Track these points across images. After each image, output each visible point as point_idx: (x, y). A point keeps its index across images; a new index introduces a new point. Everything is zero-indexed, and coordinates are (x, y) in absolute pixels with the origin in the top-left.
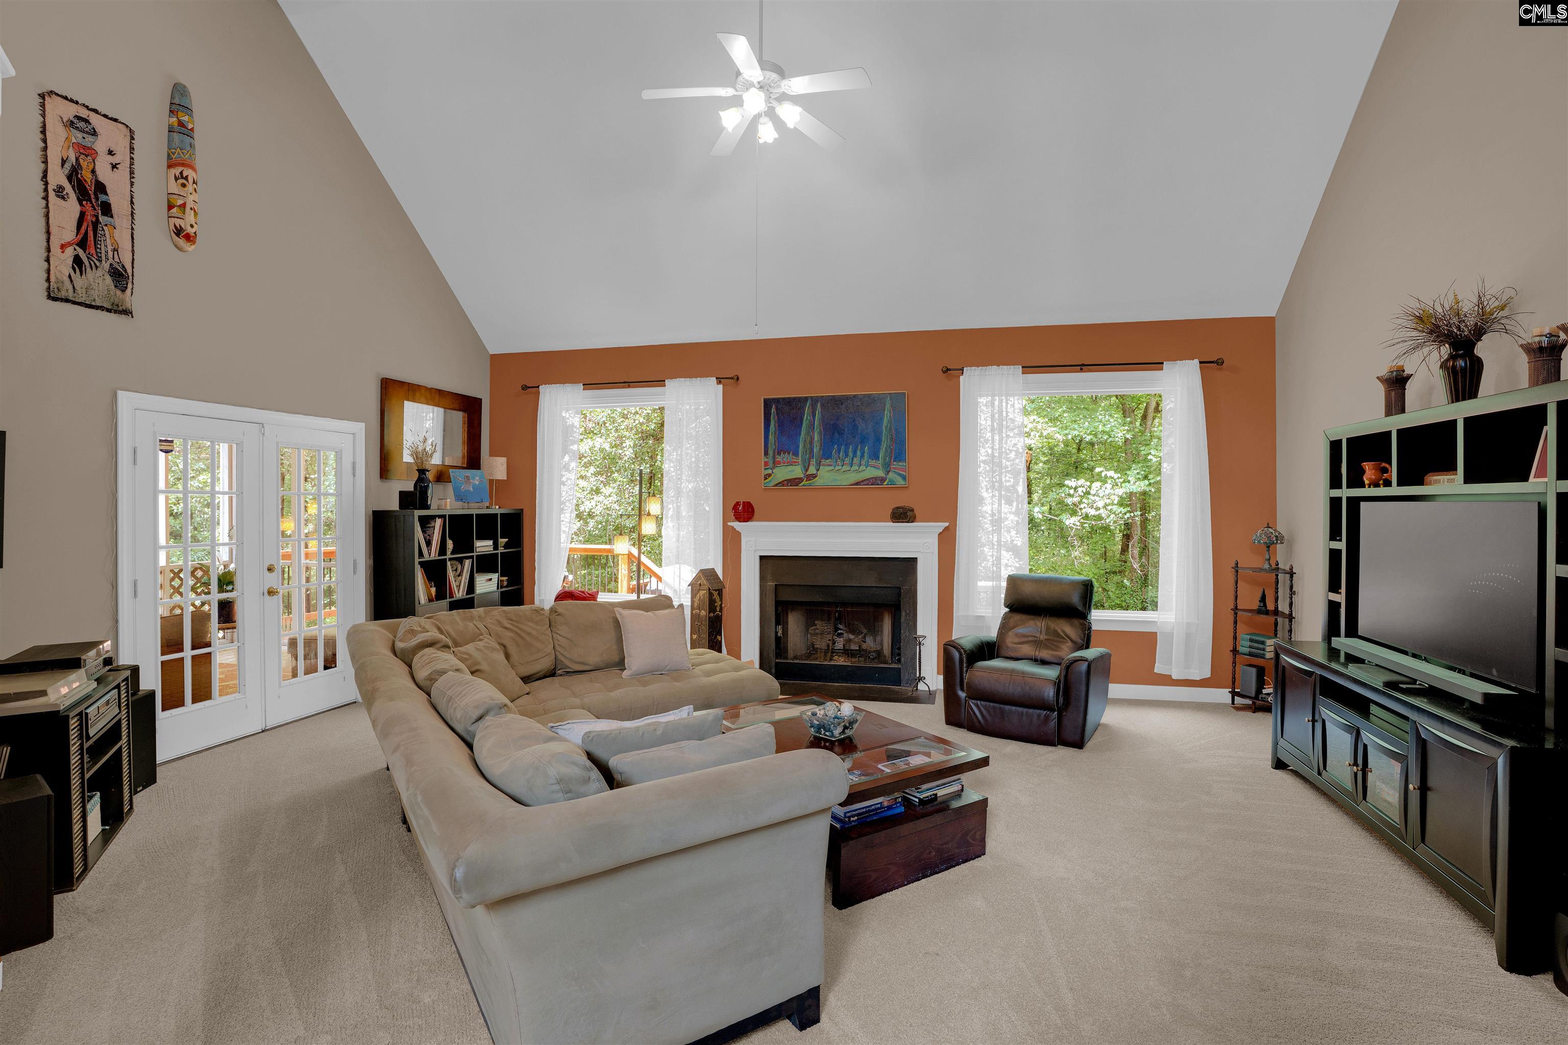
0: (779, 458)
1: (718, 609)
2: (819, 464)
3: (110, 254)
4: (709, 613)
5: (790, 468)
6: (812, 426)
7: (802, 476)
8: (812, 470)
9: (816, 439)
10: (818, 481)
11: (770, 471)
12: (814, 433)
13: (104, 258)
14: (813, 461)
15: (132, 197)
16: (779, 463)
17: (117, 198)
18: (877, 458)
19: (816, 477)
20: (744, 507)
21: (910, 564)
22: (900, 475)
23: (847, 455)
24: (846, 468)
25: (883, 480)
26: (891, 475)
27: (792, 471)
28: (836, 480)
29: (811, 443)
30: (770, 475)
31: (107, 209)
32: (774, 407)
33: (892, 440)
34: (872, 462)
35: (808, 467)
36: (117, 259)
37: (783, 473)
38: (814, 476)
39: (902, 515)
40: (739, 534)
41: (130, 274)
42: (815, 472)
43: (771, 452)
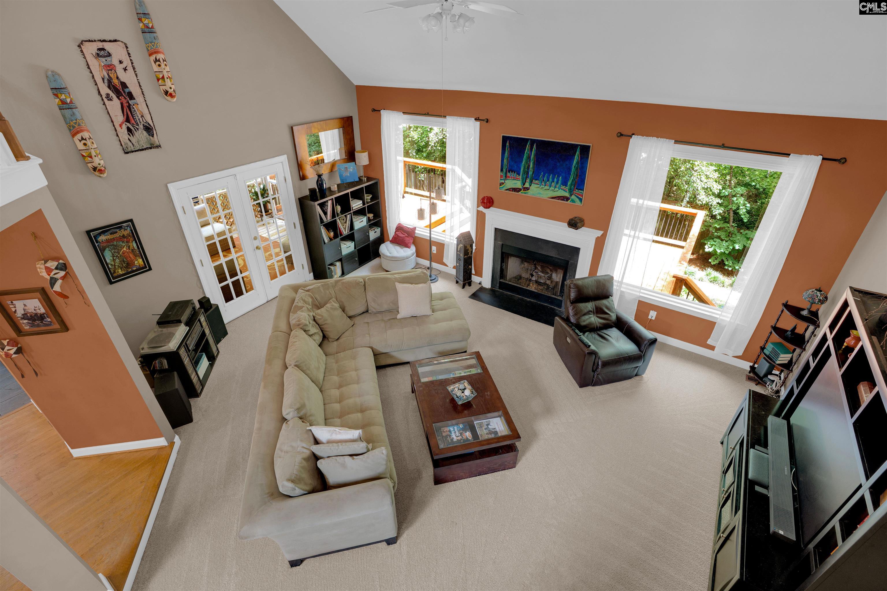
0: (509, 174)
1: (470, 253)
2: (531, 182)
3: (141, 119)
4: (464, 256)
5: (515, 181)
6: (529, 157)
7: (521, 187)
8: (527, 185)
9: (531, 166)
10: (530, 193)
11: (503, 181)
12: (530, 162)
13: (139, 123)
14: (528, 180)
15: (139, 83)
16: (509, 177)
17: (133, 88)
18: (566, 185)
19: (529, 189)
20: (487, 200)
21: (576, 251)
22: (578, 197)
23: (548, 180)
24: (546, 187)
25: (567, 199)
26: (573, 197)
27: (516, 184)
28: (540, 194)
29: (528, 168)
30: (503, 183)
31: (131, 96)
32: (508, 142)
33: (577, 175)
34: (563, 187)
35: (525, 183)
36: (145, 121)
37: (511, 183)
38: (528, 189)
39: (574, 224)
40: (485, 214)
41: (153, 126)
42: (528, 186)
43: (504, 170)
